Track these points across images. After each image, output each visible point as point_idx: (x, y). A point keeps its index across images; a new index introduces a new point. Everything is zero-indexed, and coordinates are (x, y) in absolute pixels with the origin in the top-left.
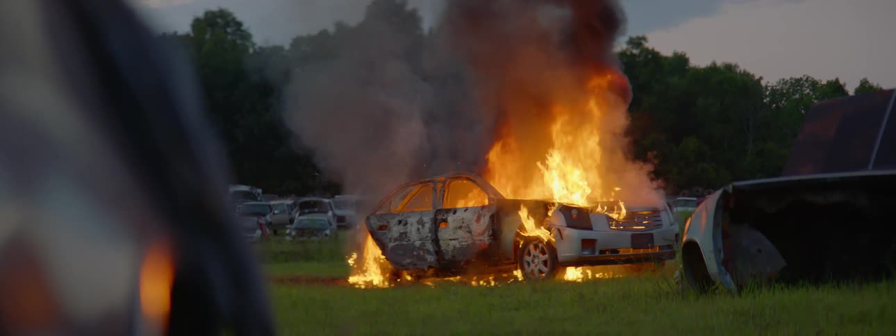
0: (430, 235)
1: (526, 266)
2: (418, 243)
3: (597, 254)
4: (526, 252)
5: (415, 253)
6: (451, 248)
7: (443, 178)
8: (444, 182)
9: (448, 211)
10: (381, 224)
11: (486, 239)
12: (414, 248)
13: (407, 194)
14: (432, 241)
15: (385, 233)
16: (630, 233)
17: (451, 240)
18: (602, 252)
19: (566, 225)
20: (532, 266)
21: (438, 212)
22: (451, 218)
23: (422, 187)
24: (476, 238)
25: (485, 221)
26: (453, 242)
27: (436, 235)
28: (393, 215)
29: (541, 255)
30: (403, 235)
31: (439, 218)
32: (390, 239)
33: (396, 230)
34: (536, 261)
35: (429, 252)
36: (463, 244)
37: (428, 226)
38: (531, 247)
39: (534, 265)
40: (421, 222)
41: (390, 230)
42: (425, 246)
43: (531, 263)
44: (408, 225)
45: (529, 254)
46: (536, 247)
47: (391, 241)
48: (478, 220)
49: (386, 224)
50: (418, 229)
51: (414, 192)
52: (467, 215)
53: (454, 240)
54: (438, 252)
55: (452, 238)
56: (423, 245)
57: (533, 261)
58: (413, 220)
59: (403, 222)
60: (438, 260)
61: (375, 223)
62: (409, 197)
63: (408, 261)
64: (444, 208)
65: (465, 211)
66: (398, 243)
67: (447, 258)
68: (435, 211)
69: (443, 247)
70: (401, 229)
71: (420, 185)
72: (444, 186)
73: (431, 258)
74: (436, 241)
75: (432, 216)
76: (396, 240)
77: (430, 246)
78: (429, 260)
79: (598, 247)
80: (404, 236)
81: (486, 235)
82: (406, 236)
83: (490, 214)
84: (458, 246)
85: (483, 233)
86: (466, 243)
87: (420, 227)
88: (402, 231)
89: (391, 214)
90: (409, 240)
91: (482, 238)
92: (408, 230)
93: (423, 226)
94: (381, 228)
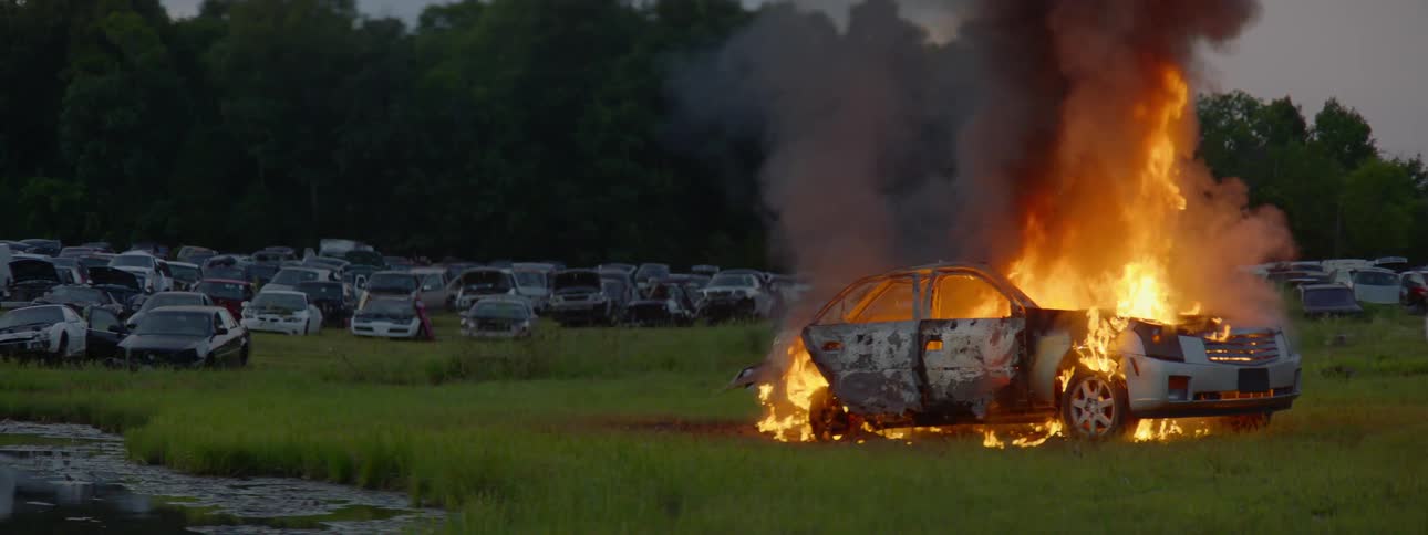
0: (909, 360)
1: (1074, 414)
2: (889, 373)
3: (1190, 399)
4: (1076, 392)
5: (884, 388)
6: (947, 382)
7: (929, 271)
8: (933, 277)
9: (941, 323)
10: (828, 340)
11: (1007, 370)
12: (883, 380)
13: (865, 294)
14: (914, 369)
15: (836, 355)
16: (1237, 368)
17: (946, 369)
18: (1197, 396)
19: (1143, 353)
20: (1086, 415)
21: (924, 324)
22: (947, 334)
23: (891, 283)
24: (990, 369)
25: (1008, 340)
26: (950, 372)
27: (921, 360)
28: (847, 326)
29: (1101, 399)
30: (865, 359)
31: (927, 332)
32: (844, 365)
33: (853, 351)
34: (1093, 407)
35: (906, 386)
36: (968, 376)
37: (906, 345)
38: (1085, 386)
39: (1088, 414)
40: (895, 340)
41: (843, 349)
42: (900, 377)
43: (1084, 411)
44: (874, 344)
45: (1081, 396)
46: (1093, 385)
47: (844, 368)
48: (995, 339)
49: (837, 340)
50: (891, 351)
51: (877, 291)
52: (976, 332)
53: (952, 369)
54: (924, 387)
55: (948, 364)
56: (898, 375)
57: (1087, 408)
58: (881, 335)
59: (866, 339)
60: (922, 401)
61: (818, 338)
62: (868, 298)
63: (872, 400)
64: (933, 318)
65: (972, 324)
66: (856, 371)
67: (938, 396)
68: (918, 322)
69: (933, 379)
70: (862, 349)
71: (889, 280)
72: (931, 284)
73: (910, 397)
74: (920, 369)
75: (913, 330)
76: (853, 366)
77: (909, 378)
78: (906, 400)
79: (1192, 389)
80: (866, 361)
81: (1008, 364)
82: (870, 361)
83: (1016, 331)
84: (958, 379)
85: (1002, 362)
86: (973, 376)
87: (894, 347)
88: (863, 353)
89: (845, 324)
90: (875, 368)
91: (1000, 368)
92: (874, 351)
93: (899, 346)
94: (828, 346)
